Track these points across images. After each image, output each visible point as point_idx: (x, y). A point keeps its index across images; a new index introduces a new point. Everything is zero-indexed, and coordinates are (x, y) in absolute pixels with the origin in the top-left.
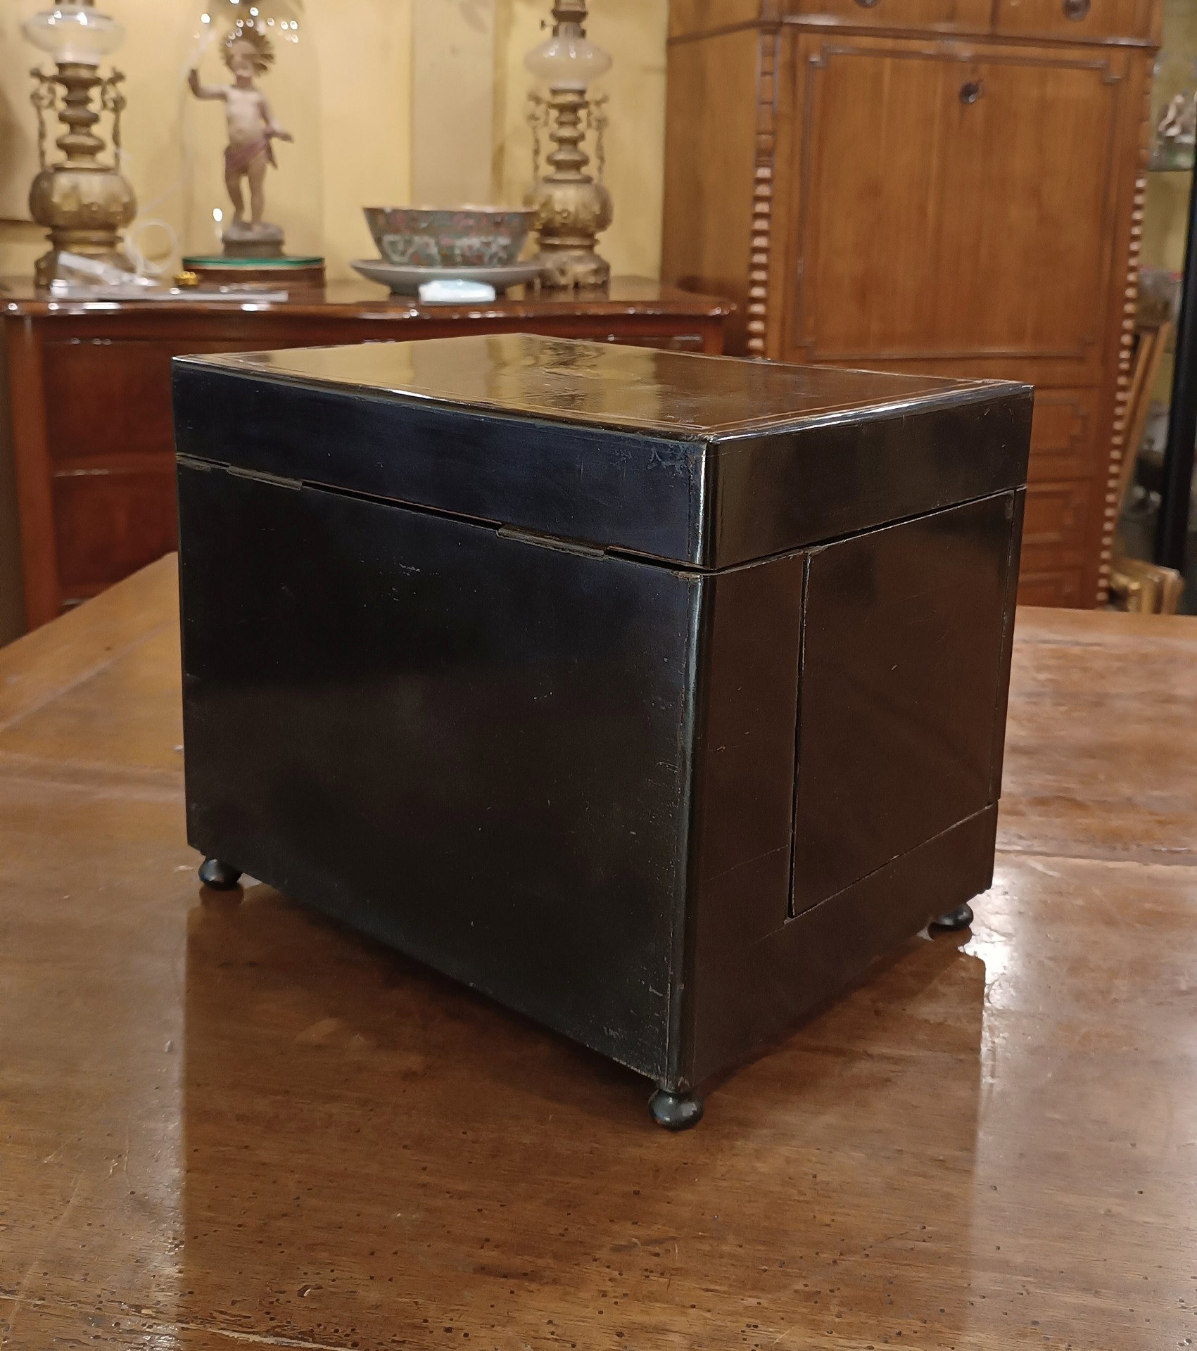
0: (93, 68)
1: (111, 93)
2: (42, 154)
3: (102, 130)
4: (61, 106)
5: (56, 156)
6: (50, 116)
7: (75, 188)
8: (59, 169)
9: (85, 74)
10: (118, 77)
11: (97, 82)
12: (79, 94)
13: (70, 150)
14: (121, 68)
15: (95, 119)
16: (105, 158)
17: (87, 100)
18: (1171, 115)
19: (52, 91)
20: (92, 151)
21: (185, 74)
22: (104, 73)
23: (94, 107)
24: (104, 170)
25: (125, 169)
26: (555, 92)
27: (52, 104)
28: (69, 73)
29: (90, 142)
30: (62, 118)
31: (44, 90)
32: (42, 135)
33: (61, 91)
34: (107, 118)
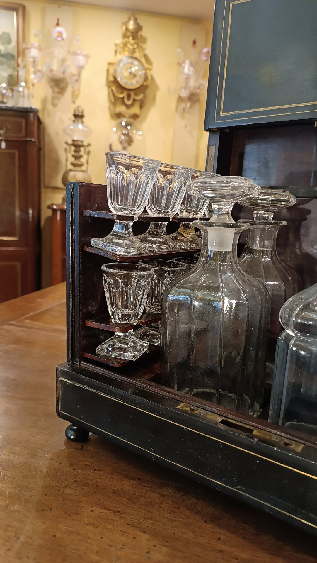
0: (82, 142)
1: (87, 150)
2: (67, 166)
3: (83, 160)
4: (73, 153)
5: (70, 167)
6: (70, 156)
7: (75, 176)
8: (71, 170)
9: (80, 143)
10: (89, 145)
11: (83, 146)
12: (78, 149)
13: (74, 165)
14: (91, 142)
15: (81, 156)
16: (84, 168)
17: (79, 151)
19: (70, 148)
20: (80, 165)
21: (108, 145)
22: (85, 143)
23: (82, 153)
24: (84, 171)
25: (89, 171)
27: (70, 152)
28: (76, 143)
29: (80, 163)
30: (73, 156)
31: (68, 147)
32: (67, 160)
33: (73, 148)
34: (85, 156)
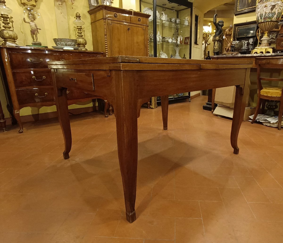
0: (7, 15)
1: (11, 20)
2: (1, 28)
7: (7, 33)
8: (4, 30)
12: (5, 19)
13: (5, 27)
14: (12, 16)
18: (151, 35)
22: (9, 17)
23: (8, 22)
24: (12, 31)
25: (15, 31)
26: (77, 27)
27: (1, 20)
28: (3, 16)
29: (9, 26)
30: (3, 23)
34: (11, 23)
